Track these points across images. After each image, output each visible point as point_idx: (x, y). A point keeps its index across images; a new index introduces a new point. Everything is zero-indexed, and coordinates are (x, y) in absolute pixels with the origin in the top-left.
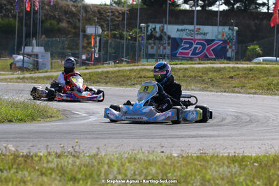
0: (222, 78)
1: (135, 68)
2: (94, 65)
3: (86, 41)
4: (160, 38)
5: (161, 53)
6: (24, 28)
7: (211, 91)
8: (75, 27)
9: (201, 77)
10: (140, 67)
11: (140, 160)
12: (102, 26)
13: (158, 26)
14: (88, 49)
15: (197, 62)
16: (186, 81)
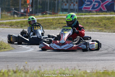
0: (111, 24)
1: (56, 17)
2: (29, 16)
3: (23, 1)
5: (72, 8)
7: (105, 32)
9: (98, 23)
10: (59, 17)
14: (25, 5)
16: (88, 26)
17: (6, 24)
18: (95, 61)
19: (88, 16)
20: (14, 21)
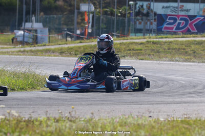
0: (203, 50)
1: (125, 41)
2: (87, 39)
3: (80, 18)
4: (147, 15)
5: (148, 28)
6: (24, 6)
7: (193, 62)
8: (70, 5)
9: (184, 49)
10: (129, 41)
11: (131, 124)
12: (94, 4)
13: (145, 4)
14: (82, 24)
15: (181, 36)
16: (171, 53)
17: (54, 51)
18: (175, 103)
19: (171, 39)
20: (66, 46)
